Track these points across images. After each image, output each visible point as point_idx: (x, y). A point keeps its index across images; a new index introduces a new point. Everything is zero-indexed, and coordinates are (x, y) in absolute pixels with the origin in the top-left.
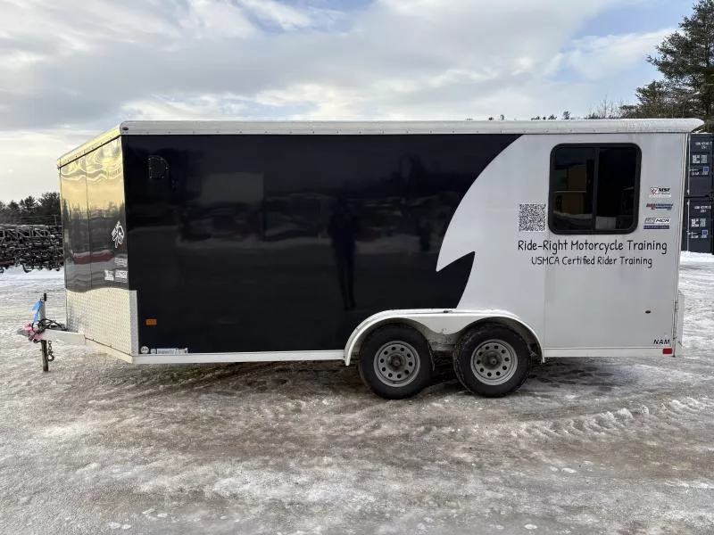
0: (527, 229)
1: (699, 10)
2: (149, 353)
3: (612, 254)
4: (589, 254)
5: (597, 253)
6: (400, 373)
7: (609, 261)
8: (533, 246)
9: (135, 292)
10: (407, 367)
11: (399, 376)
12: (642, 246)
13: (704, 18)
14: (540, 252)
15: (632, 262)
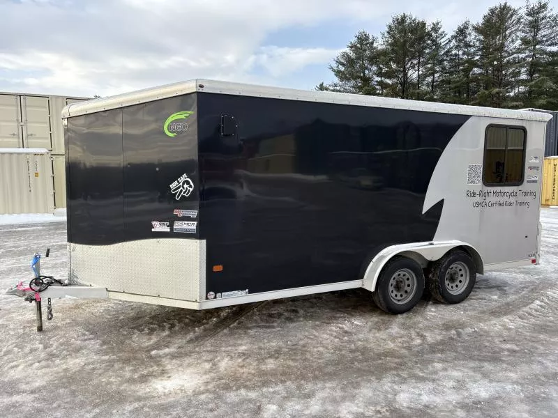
0: (472, 182)
1: (358, 38)
2: (215, 297)
3: (512, 199)
4: (502, 199)
5: (505, 199)
6: (401, 293)
7: (510, 204)
8: (474, 195)
9: (204, 241)
10: (406, 288)
11: (401, 296)
12: (526, 194)
13: (361, 44)
14: (478, 199)
15: (521, 204)
